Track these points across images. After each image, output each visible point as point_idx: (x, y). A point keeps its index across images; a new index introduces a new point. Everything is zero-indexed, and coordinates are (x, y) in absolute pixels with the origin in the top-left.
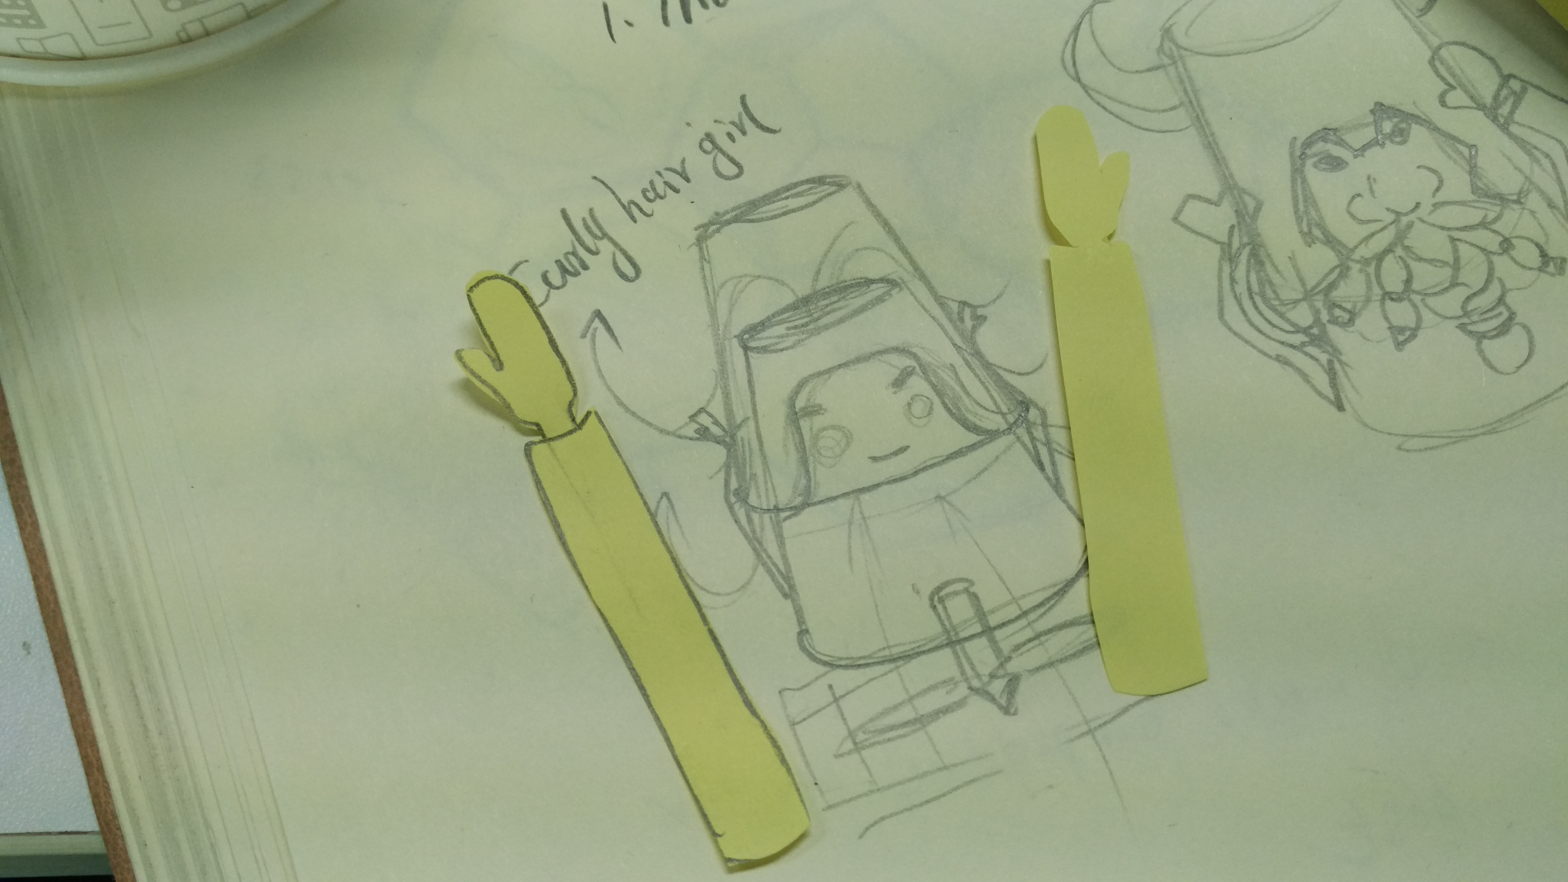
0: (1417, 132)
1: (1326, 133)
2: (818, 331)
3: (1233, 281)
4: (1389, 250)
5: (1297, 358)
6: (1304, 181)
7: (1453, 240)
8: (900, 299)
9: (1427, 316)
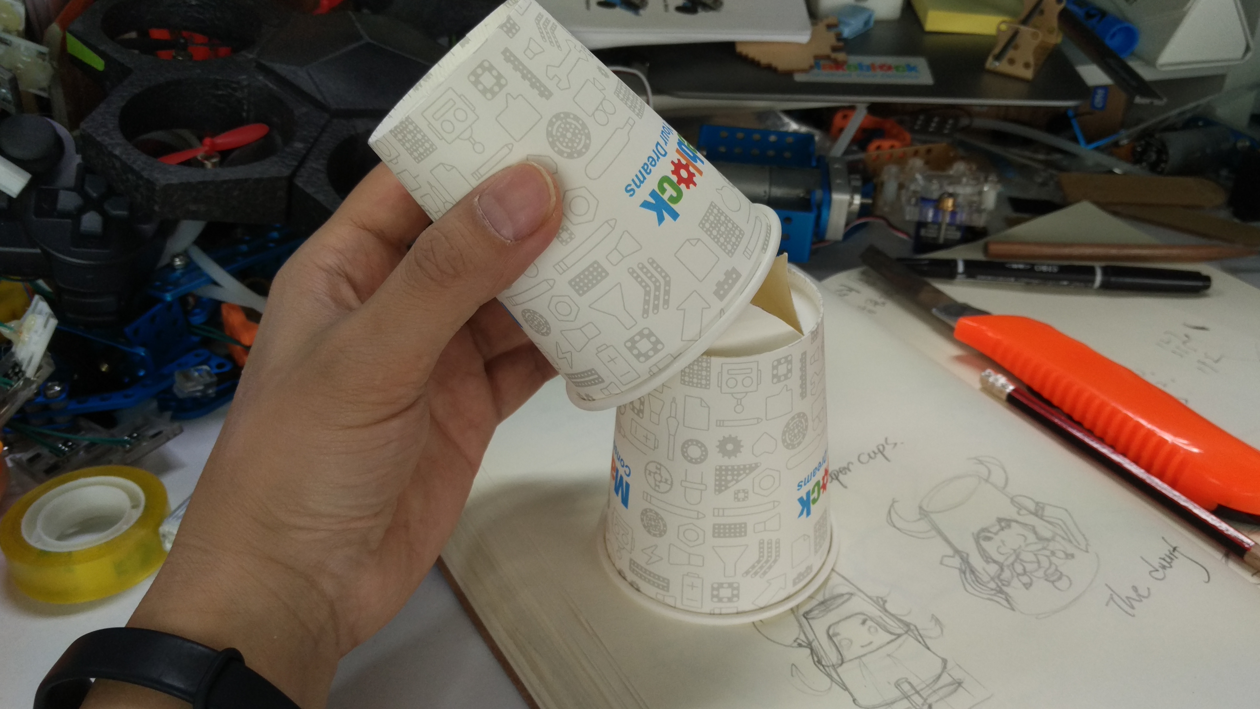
0: (1014, 524)
1: (983, 530)
2: (830, 611)
3: (966, 579)
4: (1015, 561)
5: (995, 598)
6: (980, 545)
7: (1035, 555)
8: (854, 599)
9: (1034, 579)
